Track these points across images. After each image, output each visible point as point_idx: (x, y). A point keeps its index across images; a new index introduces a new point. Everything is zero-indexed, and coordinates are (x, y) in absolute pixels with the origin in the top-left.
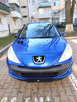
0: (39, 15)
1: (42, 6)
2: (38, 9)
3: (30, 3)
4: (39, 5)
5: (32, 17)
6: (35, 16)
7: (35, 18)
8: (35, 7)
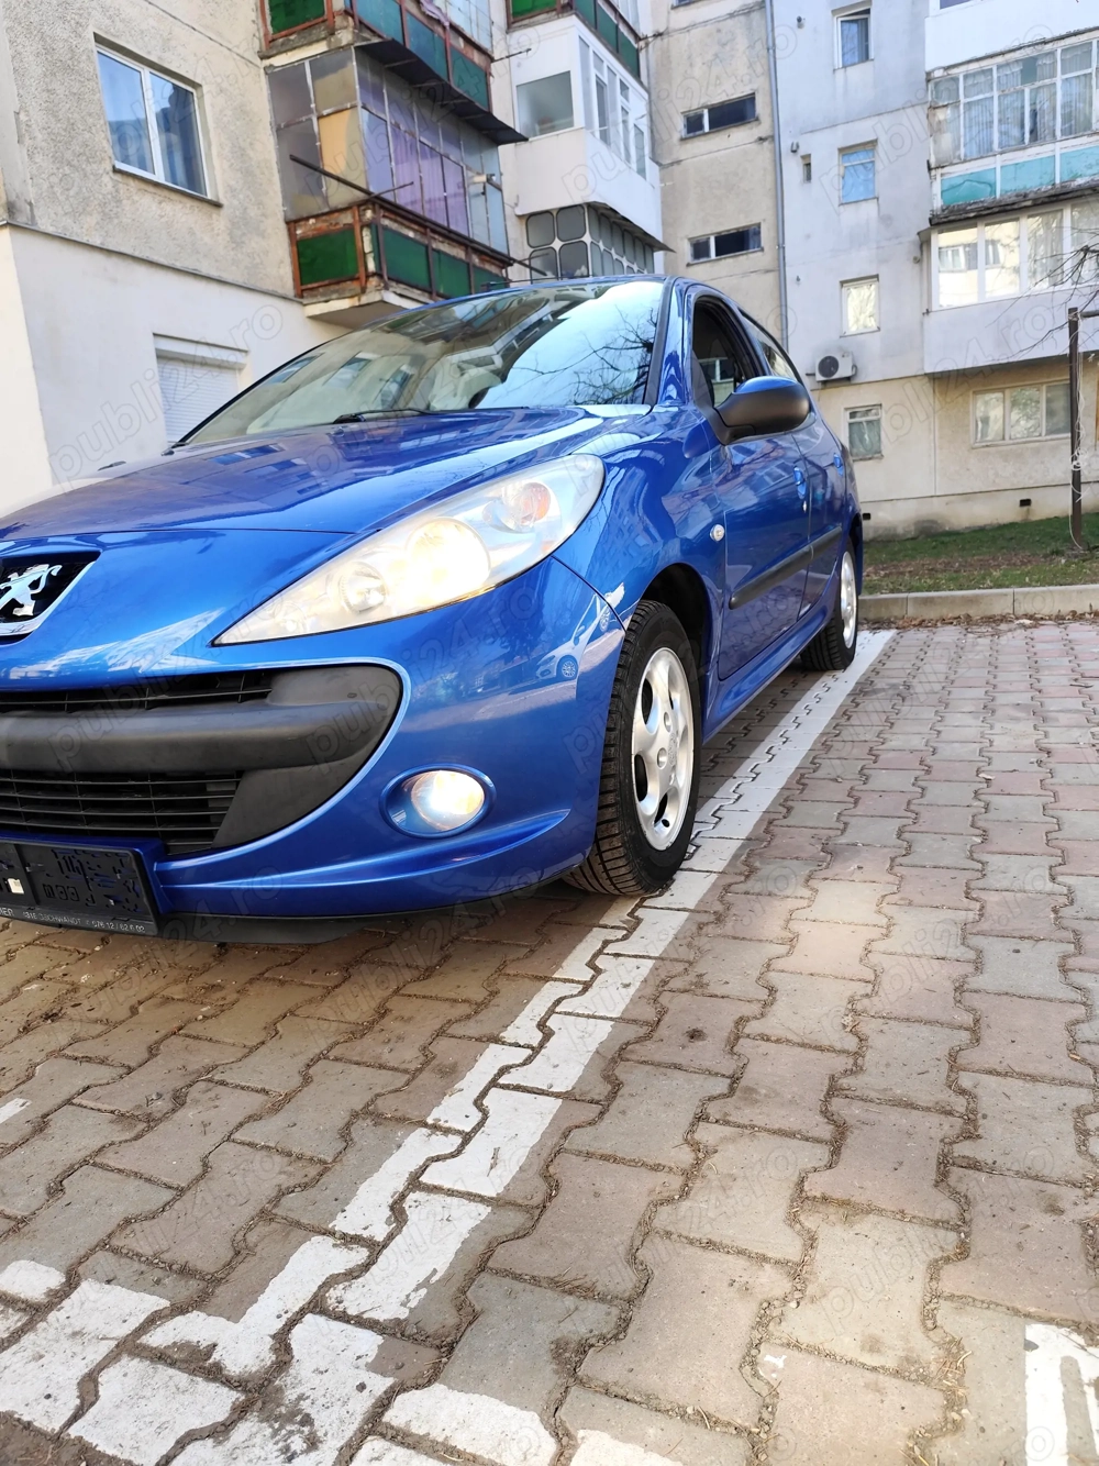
0: (931, 320)
1: (985, 197)
2: (924, 242)
3: (808, 177)
4: (937, 188)
5: (828, 365)
6: (875, 344)
7: (871, 371)
8: (885, 220)
